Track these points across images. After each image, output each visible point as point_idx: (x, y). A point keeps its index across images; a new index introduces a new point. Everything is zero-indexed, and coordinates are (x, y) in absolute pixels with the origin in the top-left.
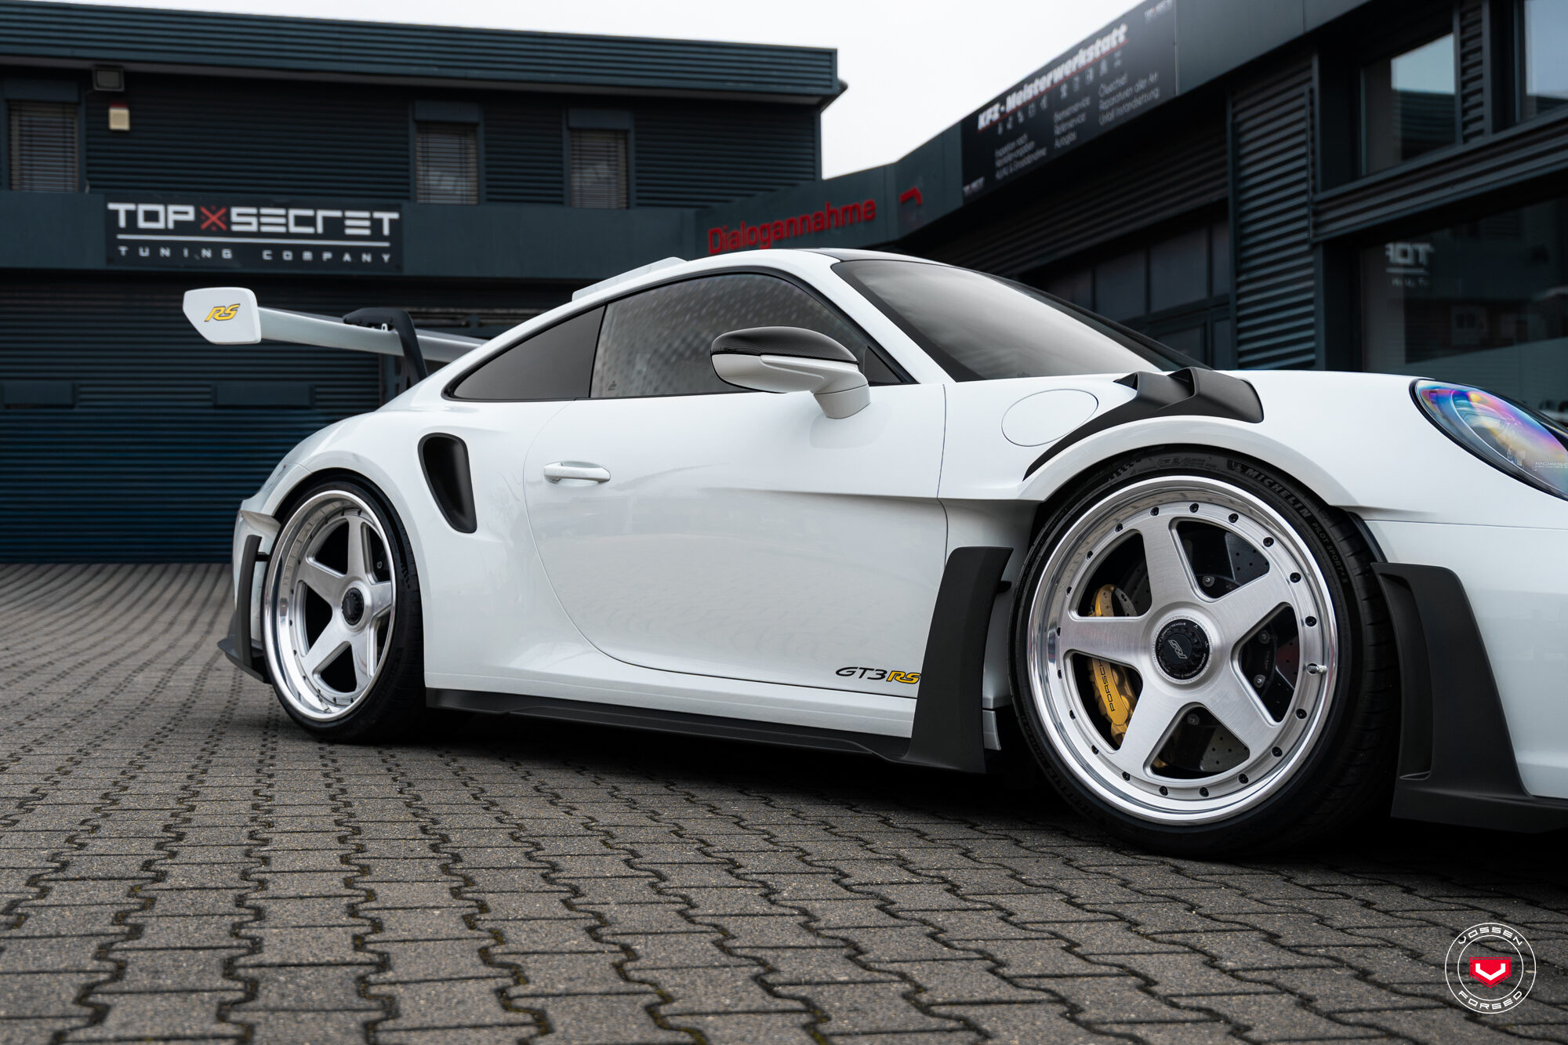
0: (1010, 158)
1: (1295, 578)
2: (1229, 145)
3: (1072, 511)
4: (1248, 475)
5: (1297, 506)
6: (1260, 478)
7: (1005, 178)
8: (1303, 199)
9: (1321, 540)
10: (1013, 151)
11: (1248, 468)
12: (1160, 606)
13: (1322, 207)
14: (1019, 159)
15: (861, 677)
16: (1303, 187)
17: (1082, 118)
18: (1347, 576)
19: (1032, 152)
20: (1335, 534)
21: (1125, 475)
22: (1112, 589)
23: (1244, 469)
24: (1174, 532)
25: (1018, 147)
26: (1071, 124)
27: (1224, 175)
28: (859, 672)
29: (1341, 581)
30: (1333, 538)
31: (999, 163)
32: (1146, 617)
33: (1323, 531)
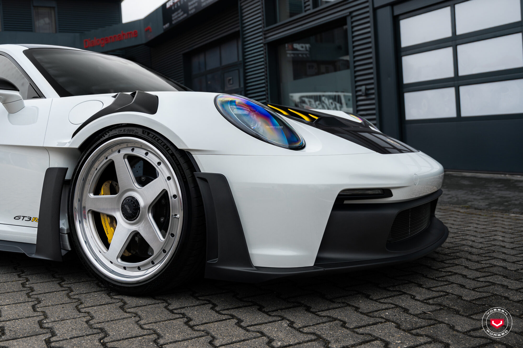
0: (176, 17)
1: (169, 178)
2: (239, 14)
3: (88, 152)
4: (149, 136)
5: (167, 149)
6: (154, 138)
7: (175, 23)
8: (261, 30)
9: (176, 163)
10: (177, 14)
11: (150, 133)
12: (123, 190)
13: (266, 32)
14: (179, 17)
15: (23, 220)
16: (260, 26)
17: (196, 4)
18: (186, 178)
19: (183, 15)
20: (181, 160)
21: (106, 137)
22: (110, 182)
23: (149, 134)
24: (126, 160)
25: (178, 13)
26: (193, 6)
27: (238, 23)
28: (22, 218)
29: (183, 181)
30: (180, 162)
31: (173, 19)
32: (118, 195)
33: (177, 159)
